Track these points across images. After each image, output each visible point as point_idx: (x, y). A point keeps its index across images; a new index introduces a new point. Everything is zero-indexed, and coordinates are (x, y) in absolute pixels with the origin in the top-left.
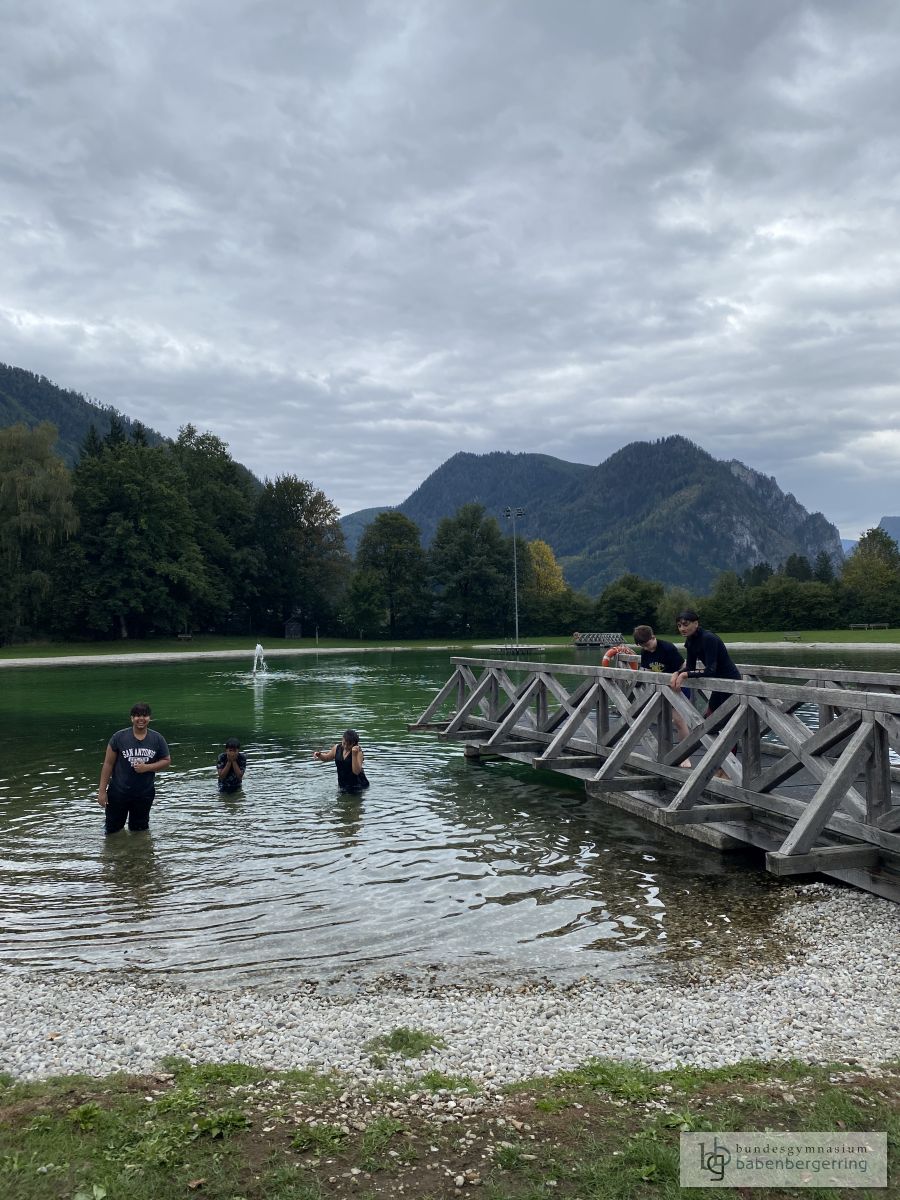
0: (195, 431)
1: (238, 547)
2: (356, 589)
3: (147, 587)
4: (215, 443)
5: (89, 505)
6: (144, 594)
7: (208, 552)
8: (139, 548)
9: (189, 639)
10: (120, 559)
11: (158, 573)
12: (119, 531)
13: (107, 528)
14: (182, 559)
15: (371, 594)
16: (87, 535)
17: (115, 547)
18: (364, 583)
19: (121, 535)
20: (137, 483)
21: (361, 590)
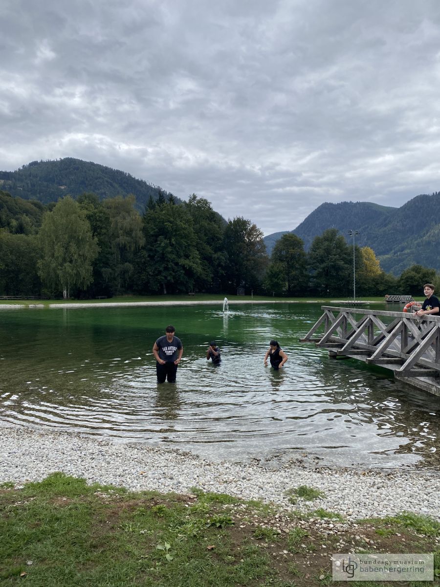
0: (197, 197)
1: (216, 252)
2: (272, 272)
3: (175, 270)
4: (205, 202)
5: (149, 233)
6: (174, 274)
7: (202, 254)
8: (171, 252)
9: (193, 295)
10: (163, 258)
11: (180, 264)
12: (163, 244)
13: (158, 244)
14: (191, 258)
15: (278, 275)
16: (149, 246)
17: (161, 252)
18: (275, 269)
19: (164, 247)
20: (171, 222)
21: (274, 273)
